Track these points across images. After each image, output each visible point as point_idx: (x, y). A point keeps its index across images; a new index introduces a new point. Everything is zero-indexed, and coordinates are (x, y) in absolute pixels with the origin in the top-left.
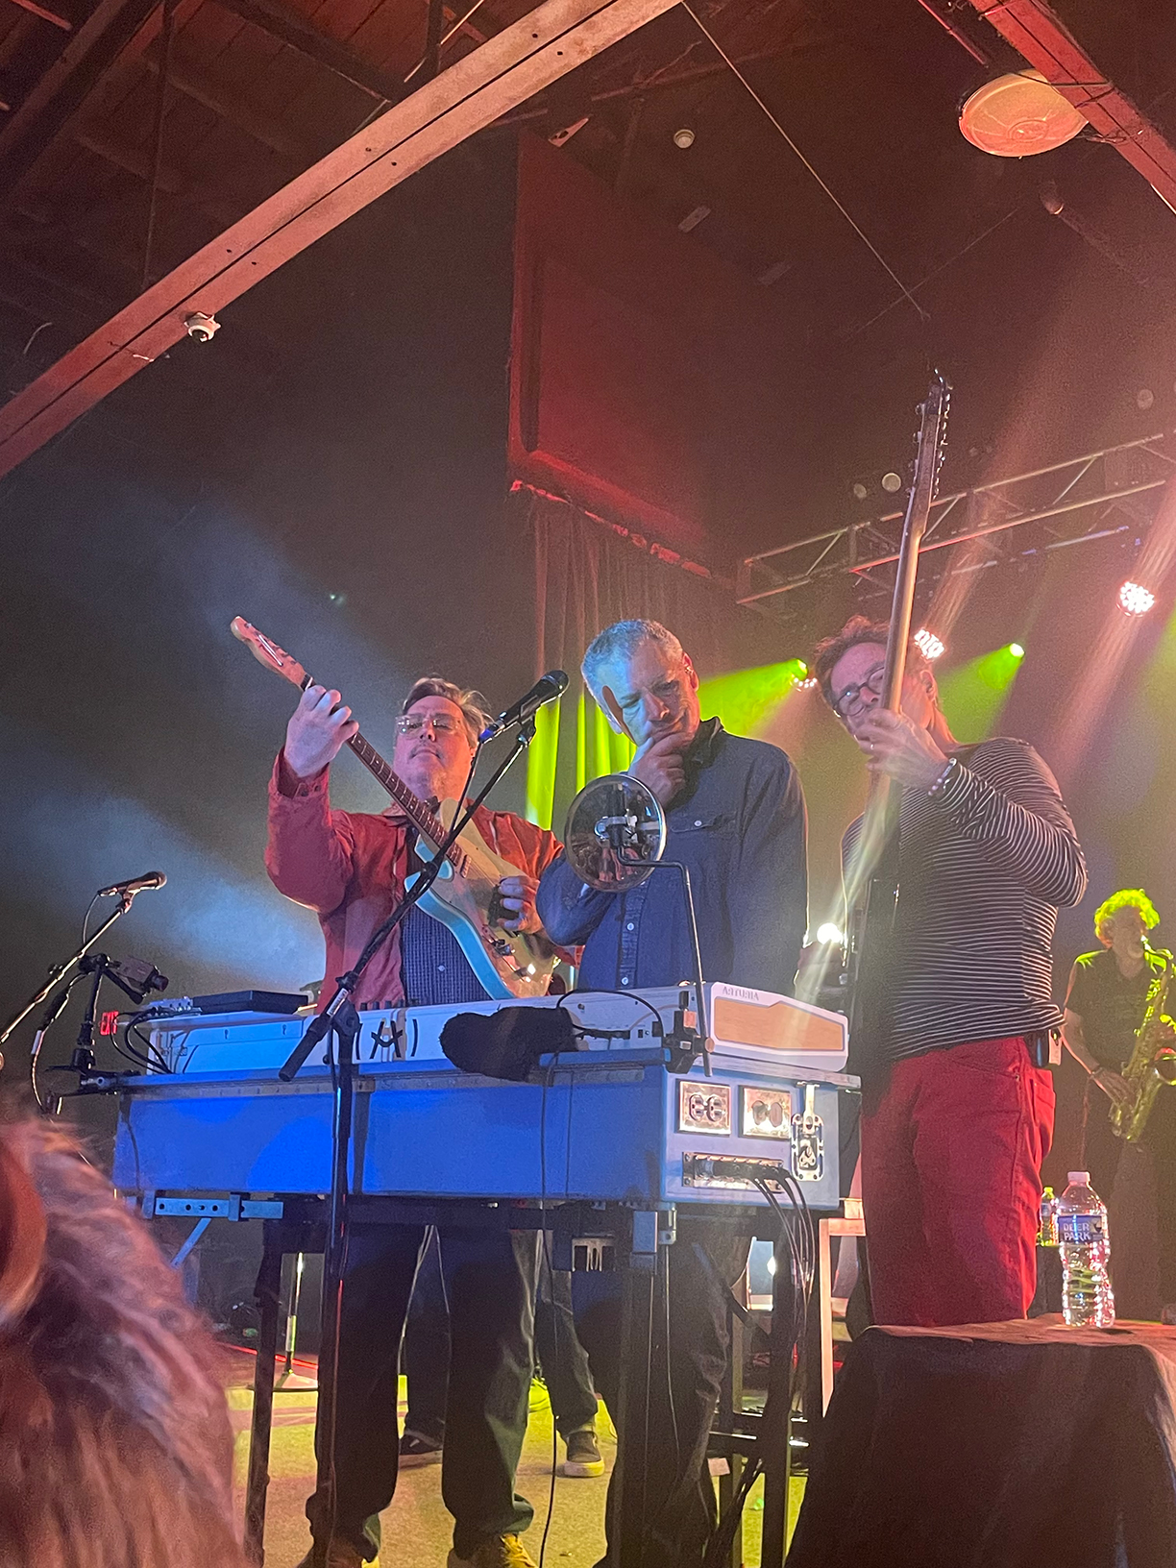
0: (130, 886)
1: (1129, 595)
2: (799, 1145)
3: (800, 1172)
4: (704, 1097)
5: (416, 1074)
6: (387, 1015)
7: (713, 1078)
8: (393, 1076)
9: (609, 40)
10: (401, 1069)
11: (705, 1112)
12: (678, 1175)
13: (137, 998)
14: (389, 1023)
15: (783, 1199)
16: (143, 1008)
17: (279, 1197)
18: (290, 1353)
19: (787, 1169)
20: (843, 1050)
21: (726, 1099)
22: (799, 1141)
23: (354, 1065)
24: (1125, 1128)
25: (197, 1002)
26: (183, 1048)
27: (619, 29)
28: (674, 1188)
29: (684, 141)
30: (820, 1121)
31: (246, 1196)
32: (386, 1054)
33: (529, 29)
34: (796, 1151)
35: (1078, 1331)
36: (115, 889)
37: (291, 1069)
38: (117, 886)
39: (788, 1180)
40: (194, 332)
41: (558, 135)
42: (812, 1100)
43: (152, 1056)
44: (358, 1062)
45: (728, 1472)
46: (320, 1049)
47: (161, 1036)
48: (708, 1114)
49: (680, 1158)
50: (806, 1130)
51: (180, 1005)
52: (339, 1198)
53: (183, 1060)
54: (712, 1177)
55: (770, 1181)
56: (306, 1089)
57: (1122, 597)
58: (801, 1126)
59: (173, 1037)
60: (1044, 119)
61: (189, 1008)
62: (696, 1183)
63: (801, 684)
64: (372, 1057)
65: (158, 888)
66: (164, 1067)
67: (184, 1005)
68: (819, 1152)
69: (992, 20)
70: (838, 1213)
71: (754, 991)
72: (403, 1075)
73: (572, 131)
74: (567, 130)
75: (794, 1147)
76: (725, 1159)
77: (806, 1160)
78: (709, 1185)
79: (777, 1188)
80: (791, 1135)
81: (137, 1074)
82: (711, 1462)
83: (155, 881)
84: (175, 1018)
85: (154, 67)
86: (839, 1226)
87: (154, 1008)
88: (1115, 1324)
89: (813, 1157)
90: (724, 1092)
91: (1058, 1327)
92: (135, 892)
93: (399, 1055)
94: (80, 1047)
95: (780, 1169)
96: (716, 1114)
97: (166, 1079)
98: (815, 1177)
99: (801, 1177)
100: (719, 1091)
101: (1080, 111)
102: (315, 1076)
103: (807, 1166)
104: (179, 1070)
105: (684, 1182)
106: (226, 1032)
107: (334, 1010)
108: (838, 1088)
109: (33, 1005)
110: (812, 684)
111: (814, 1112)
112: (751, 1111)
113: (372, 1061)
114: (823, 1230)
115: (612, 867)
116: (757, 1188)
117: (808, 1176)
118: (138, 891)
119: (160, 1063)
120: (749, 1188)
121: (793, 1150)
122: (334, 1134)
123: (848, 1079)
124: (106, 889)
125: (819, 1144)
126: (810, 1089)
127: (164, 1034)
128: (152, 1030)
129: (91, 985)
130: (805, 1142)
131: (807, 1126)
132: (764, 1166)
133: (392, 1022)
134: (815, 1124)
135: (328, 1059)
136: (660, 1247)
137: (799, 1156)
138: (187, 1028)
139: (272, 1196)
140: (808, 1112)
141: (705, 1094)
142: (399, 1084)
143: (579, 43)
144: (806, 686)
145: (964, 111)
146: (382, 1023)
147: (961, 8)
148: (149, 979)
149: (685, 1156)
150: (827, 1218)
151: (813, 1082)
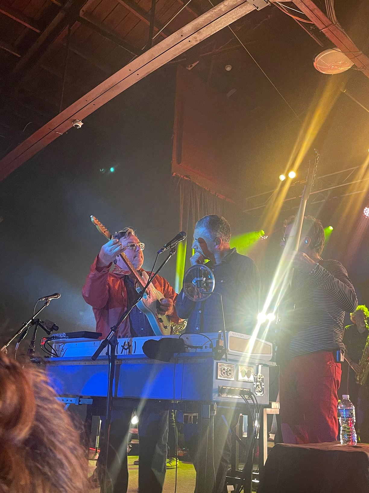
0: (49, 298)
1: (367, 211)
2: (256, 384)
3: (256, 393)
4: (225, 368)
5: (135, 359)
6: (126, 340)
7: (228, 362)
8: (128, 359)
9: (204, 37)
10: (131, 357)
11: (226, 373)
12: (217, 393)
13: (49, 333)
14: (127, 342)
15: (250, 401)
16: (50, 336)
17: (92, 397)
18: (97, 448)
19: (252, 392)
20: (271, 354)
21: (233, 369)
22: (256, 383)
23: (116, 356)
24: (360, 381)
25: (67, 334)
26: (63, 349)
27: (208, 34)
28: (215, 397)
29: (228, 69)
30: (263, 377)
31: (81, 397)
32: (126, 352)
33: (180, 34)
34: (255, 386)
35: (345, 446)
36: (44, 298)
37: (95, 357)
38: (45, 297)
39: (252, 395)
40: (75, 125)
41: (189, 66)
42: (261, 370)
43: (53, 351)
44: (117, 354)
45: (234, 490)
46: (105, 350)
47: (56, 345)
48: (227, 374)
49: (217, 388)
50: (258, 380)
51: (62, 335)
52: (110, 398)
53: (63, 353)
54: (228, 394)
55: (247, 396)
56: (101, 363)
57: (364, 212)
58: (257, 378)
59: (60, 346)
60: (340, 63)
61: (65, 336)
62: (223, 396)
63: (263, 238)
64: (121, 353)
65: (58, 298)
66: (56, 355)
67: (63, 335)
68: (263, 387)
69: (324, 32)
70: (270, 406)
71: (242, 334)
72: (131, 359)
73: (194, 65)
74: (192, 65)
75: (254, 385)
76: (232, 388)
77: (258, 389)
78: (227, 397)
79: (249, 398)
80: (253, 381)
81: (48, 357)
82: (228, 486)
83: (57, 296)
84: (61, 339)
85: (65, 44)
86: (270, 411)
87: (54, 336)
88: (357, 444)
89: (261, 388)
90: (232, 367)
91: (338, 445)
92: (50, 299)
93: (130, 353)
94: (30, 348)
95: (250, 392)
96: (230, 373)
97: (57, 359)
98: (261, 395)
99: (257, 394)
100: (230, 366)
101: (351, 60)
102: (103, 359)
103: (258, 391)
104: (61, 356)
105: (219, 395)
106: (76, 344)
107: (109, 338)
108: (269, 366)
109: (17, 335)
110: (266, 238)
111: (261, 373)
112: (241, 373)
113: (121, 354)
114: (265, 412)
115: (198, 294)
116: (242, 398)
117: (259, 394)
118: (51, 299)
119: (55, 354)
120: (240, 398)
121: (254, 386)
122: (109, 377)
123: (272, 363)
124: (41, 298)
125: (263, 384)
126: (260, 366)
127: (57, 344)
128: (53, 343)
129: (34, 328)
130: (258, 383)
131: (259, 378)
132: (244, 391)
133: (128, 342)
134: (261, 377)
135: (107, 354)
136: (211, 416)
137: (256, 388)
138: (64, 343)
139: (90, 397)
140: (259, 374)
141: (226, 367)
142: (130, 362)
143: (195, 38)
144: (264, 238)
145: (315, 60)
146: (125, 342)
147: (314, 28)
148: (53, 327)
149: (219, 387)
150: (266, 408)
151: (261, 364)
